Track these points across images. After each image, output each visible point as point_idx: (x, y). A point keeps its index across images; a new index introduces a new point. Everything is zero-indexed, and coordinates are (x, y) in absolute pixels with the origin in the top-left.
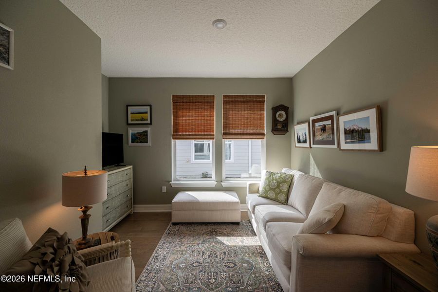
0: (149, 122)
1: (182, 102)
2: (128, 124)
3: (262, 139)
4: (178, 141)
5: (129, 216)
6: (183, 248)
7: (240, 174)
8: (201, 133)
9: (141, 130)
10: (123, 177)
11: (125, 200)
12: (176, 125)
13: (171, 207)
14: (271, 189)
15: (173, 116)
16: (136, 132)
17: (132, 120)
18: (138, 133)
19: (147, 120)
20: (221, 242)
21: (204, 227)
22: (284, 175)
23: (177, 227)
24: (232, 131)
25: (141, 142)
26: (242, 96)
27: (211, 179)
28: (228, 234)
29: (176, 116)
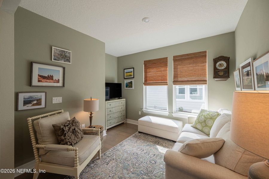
0: (133, 77)
1: (149, 64)
2: (124, 78)
3: (205, 85)
4: (148, 87)
5: (123, 123)
6: (135, 145)
7: (191, 110)
8: (159, 82)
9: (129, 81)
10: (119, 104)
11: (120, 115)
12: (146, 77)
13: (138, 122)
14: (199, 122)
15: (144, 73)
16: (127, 82)
17: (126, 76)
18: (128, 83)
19: (132, 76)
20: (157, 149)
21: (154, 138)
22: (211, 113)
23: (140, 134)
24: (180, 79)
25: (130, 87)
26: (187, 55)
27: (166, 110)
28: (165, 146)
29: (146, 72)
